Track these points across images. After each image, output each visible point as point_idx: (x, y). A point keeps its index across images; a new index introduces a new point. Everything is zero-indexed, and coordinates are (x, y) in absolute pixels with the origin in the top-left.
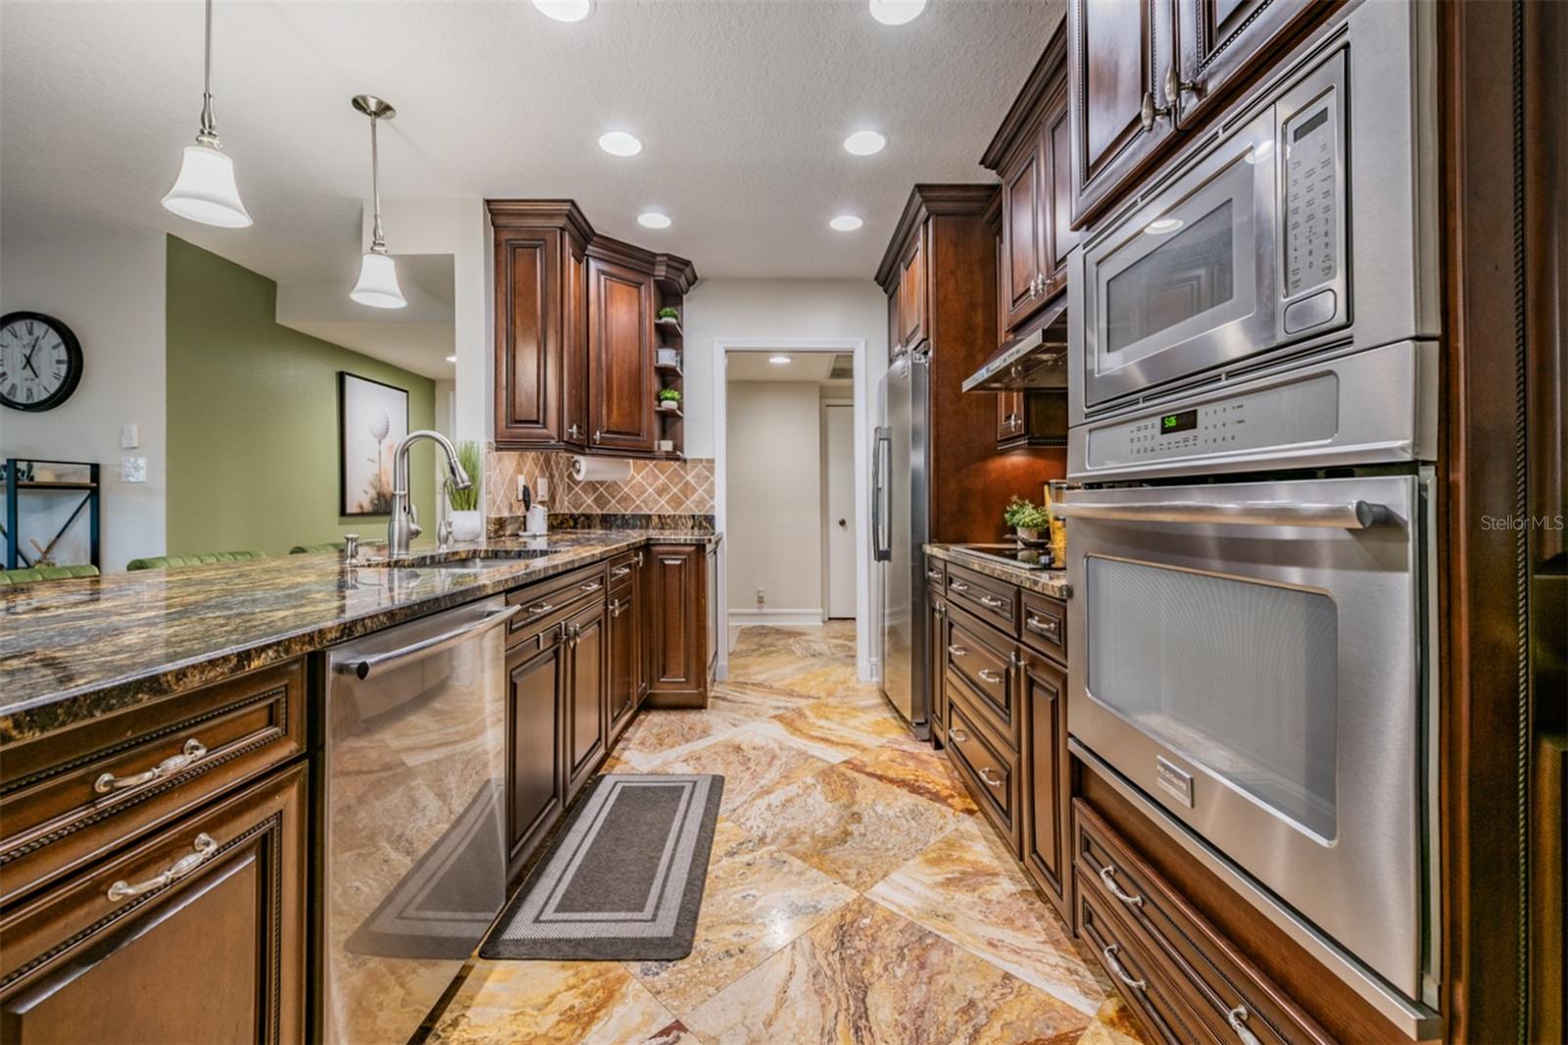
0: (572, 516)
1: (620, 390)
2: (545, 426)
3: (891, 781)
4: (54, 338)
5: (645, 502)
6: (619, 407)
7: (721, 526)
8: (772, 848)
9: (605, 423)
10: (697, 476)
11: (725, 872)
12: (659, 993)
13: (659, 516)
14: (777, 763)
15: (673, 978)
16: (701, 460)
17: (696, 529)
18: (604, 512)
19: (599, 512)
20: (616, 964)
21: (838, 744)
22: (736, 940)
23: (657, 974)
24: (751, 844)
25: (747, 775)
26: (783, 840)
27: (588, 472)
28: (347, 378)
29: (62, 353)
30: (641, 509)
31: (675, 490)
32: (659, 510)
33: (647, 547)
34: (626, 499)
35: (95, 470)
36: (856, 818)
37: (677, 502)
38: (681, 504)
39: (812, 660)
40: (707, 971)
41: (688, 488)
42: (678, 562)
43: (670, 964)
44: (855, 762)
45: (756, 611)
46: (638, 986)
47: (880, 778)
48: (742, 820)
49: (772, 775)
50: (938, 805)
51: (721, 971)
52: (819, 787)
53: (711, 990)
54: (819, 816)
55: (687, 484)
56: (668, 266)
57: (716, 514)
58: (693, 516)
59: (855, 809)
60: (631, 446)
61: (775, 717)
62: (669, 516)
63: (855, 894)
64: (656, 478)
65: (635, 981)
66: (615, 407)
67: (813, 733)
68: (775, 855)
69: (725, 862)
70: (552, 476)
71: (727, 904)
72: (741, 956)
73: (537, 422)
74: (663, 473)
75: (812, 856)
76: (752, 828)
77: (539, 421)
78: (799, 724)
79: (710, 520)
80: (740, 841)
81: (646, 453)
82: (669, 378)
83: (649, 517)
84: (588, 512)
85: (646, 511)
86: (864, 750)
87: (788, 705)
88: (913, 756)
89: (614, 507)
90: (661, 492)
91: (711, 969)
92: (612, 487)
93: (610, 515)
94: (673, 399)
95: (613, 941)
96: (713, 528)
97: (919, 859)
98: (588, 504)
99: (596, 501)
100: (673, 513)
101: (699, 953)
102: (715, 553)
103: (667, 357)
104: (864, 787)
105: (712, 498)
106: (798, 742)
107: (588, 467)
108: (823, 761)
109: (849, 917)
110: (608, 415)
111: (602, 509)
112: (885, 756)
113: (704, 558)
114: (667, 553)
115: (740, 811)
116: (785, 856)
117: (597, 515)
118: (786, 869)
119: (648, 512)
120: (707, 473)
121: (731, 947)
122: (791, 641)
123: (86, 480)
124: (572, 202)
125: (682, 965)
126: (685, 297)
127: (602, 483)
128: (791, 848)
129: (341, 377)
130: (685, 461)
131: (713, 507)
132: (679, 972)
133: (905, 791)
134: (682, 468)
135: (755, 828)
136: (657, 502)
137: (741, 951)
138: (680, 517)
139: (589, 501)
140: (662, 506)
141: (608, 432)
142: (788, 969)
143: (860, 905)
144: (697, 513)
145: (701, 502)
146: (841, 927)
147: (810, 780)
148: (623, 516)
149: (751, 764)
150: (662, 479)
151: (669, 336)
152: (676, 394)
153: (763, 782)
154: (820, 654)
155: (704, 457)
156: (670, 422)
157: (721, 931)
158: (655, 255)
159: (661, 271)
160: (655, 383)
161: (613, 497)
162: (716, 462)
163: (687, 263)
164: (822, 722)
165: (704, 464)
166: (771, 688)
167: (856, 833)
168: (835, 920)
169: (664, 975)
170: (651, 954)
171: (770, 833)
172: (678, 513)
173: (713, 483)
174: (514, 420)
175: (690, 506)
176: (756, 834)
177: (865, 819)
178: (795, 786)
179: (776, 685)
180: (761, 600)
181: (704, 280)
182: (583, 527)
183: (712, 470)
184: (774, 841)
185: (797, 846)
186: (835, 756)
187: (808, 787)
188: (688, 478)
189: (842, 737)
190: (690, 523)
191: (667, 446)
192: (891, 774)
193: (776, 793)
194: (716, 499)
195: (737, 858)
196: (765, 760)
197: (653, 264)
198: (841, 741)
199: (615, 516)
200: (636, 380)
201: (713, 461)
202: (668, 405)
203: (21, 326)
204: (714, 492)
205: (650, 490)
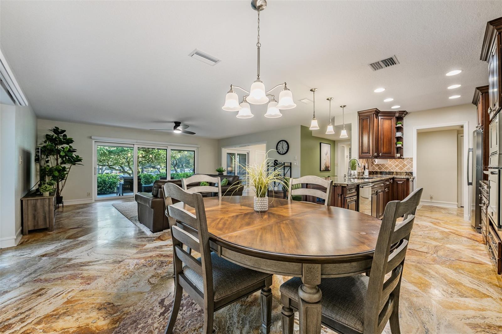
0: (372, 172)
1: (386, 144)
2: (369, 154)
3: (462, 236)
4: (286, 143)
5: (392, 169)
6: (386, 148)
7: (415, 175)
9: (382, 151)
10: (407, 162)
13: (396, 172)
14: (428, 228)
16: (409, 158)
17: (407, 176)
18: (381, 171)
19: (379, 171)
26: (426, 236)
27: (378, 162)
28: (322, 144)
29: (287, 146)
31: (401, 166)
33: (393, 179)
34: (387, 168)
35: (291, 163)
37: (401, 168)
38: (402, 169)
39: (449, 215)
41: (404, 166)
42: (402, 183)
44: (453, 232)
45: (430, 201)
47: (459, 235)
50: (475, 241)
52: (439, 233)
54: (437, 236)
55: (404, 164)
56: (399, 113)
57: (413, 172)
59: (448, 237)
60: (389, 155)
61: (430, 222)
63: (441, 244)
64: (395, 163)
66: (385, 148)
67: (441, 226)
70: (368, 163)
74: (397, 162)
75: (433, 239)
77: (369, 152)
78: (437, 224)
79: (411, 173)
81: (393, 157)
82: (399, 139)
83: (393, 172)
84: (376, 171)
86: (457, 231)
87: (435, 221)
89: (383, 170)
90: (396, 166)
92: (383, 165)
94: (400, 144)
96: (412, 175)
97: (462, 245)
98: (377, 169)
99: (379, 168)
100: (400, 171)
102: (413, 181)
103: (399, 134)
104: (453, 235)
105: (412, 168)
106: (436, 227)
107: (377, 161)
108: (442, 230)
109: (438, 246)
110: (383, 149)
113: (409, 182)
114: (399, 180)
118: (426, 239)
120: (410, 161)
122: (442, 210)
123: (290, 165)
124: (376, 109)
126: (404, 118)
127: (380, 164)
129: (320, 143)
130: (404, 158)
131: (412, 170)
133: (466, 238)
134: (403, 160)
135: (419, 234)
136: (395, 169)
139: (377, 168)
140: (397, 170)
141: (383, 153)
144: (407, 171)
145: (409, 169)
148: (386, 172)
150: (397, 163)
151: (399, 129)
152: (401, 143)
153: (424, 230)
155: (410, 157)
156: (399, 150)
158: (395, 112)
159: (397, 115)
160: (395, 140)
161: (383, 168)
163: (404, 111)
164: (446, 225)
166: (430, 217)
167: (446, 239)
168: (435, 245)
172: (401, 171)
173: (412, 164)
174: (362, 153)
175: (405, 170)
177: (450, 239)
178: (432, 232)
179: (433, 217)
181: (410, 113)
182: (375, 174)
183: (412, 161)
184: (424, 236)
185: (429, 238)
186: (446, 230)
187: (435, 232)
188: (405, 163)
190: (405, 174)
191: (398, 155)
193: (427, 231)
196: (425, 227)
198: (450, 228)
199: (384, 172)
200: (390, 141)
201: (412, 158)
202: (399, 145)
203: (281, 142)
204: (412, 166)
205: (393, 166)
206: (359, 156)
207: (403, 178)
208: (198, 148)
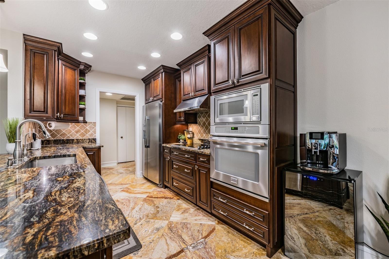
1: (69, 101)
2: (47, 113)
3: (160, 198)
5: (71, 135)
6: (68, 107)
7: (98, 141)
8: (144, 219)
9: (64, 111)
10: (90, 127)
11: (137, 228)
12: (141, 256)
13: (77, 139)
14: (131, 201)
15: (142, 252)
16: (91, 123)
17: (90, 143)
18: (55, 139)
19: (53, 139)
20: (126, 256)
21: (143, 193)
22: (150, 239)
23: (138, 253)
24: (139, 220)
25: (125, 206)
26: (145, 217)
30: (70, 137)
31: (82, 131)
32: (76, 137)
34: (63, 134)
36: (158, 207)
37: (83, 135)
38: (84, 135)
39: (121, 175)
40: (148, 248)
41: (87, 131)
42: (93, 153)
43: (139, 250)
44: (150, 196)
46: (135, 258)
47: (157, 198)
48: (132, 216)
49: (132, 205)
50: (172, 200)
51: (152, 246)
52: (145, 204)
53: (152, 250)
54: (150, 210)
55: (86, 129)
56: (84, 66)
57: (96, 138)
58: (89, 139)
59: (156, 206)
60: (72, 118)
61: (122, 191)
62: (80, 139)
63: (167, 222)
64: (76, 128)
65: (134, 257)
66: (67, 107)
67: (135, 192)
68: (146, 220)
69: (135, 226)
71: (143, 234)
72: (154, 242)
73: (44, 112)
74: (78, 126)
75: (154, 218)
76: (136, 217)
78: (129, 191)
79: (95, 140)
80: (136, 220)
82: (82, 98)
83: (73, 140)
85: (71, 138)
86: (150, 193)
87: (123, 187)
88: (161, 192)
89: (59, 137)
90: (77, 132)
91: (149, 247)
92: (58, 131)
93: (57, 140)
95: (123, 252)
96: (96, 142)
97: (175, 211)
98: (50, 137)
99: (52, 135)
100: (82, 138)
101: (144, 245)
103: (82, 92)
104: (155, 201)
105: (95, 133)
106: (133, 195)
107: (55, 125)
108: (142, 198)
109: (169, 226)
110: (65, 109)
111: (54, 138)
112: (155, 193)
114: (88, 151)
115: (130, 214)
116: (148, 220)
118: (150, 222)
119: (72, 138)
120: (93, 126)
121: (150, 241)
122: (111, 170)
124: (61, 44)
125: (142, 249)
126: (86, 74)
128: (148, 218)
130: (87, 123)
131: (95, 136)
132: (143, 251)
133: (163, 199)
134: (85, 125)
135: (137, 217)
136: (76, 135)
137: (153, 241)
138: (85, 139)
140: (78, 136)
141: (65, 114)
142: (165, 240)
143: (170, 223)
144: (90, 138)
145: (92, 135)
146: (169, 228)
147: (142, 203)
148: (63, 140)
149: (124, 203)
150: (78, 128)
151: (82, 86)
152: (85, 103)
153: (131, 207)
154: (122, 173)
155: (92, 122)
156: (82, 111)
157: (146, 239)
158: (81, 62)
159: (82, 67)
161: (59, 134)
162: (96, 123)
163: (90, 66)
164: (135, 189)
165: (92, 124)
166: (115, 184)
167: (160, 210)
168: (167, 227)
169: (139, 253)
170: (133, 250)
171: (141, 217)
172: (83, 138)
173: (95, 129)
174: (32, 110)
175: (88, 136)
176: (138, 218)
177: (160, 207)
178: (139, 205)
179: (116, 183)
183: (95, 126)
184: (143, 218)
185: (149, 217)
186: (145, 196)
187: (143, 205)
188: (87, 128)
189: (142, 191)
190: (88, 141)
191: (81, 118)
192: (159, 196)
193: (136, 208)
194: (96, 134)
195: (137, 224)
196: (127, 202)
197: (80, 65)
198: (143, 192)
199: (60, 140)
200: (74, 98)
201: (95, 123)
202: (82, 106)
204: (96, 132)
205: (73, 132)
206: (24, 116)
207: (94, 147)
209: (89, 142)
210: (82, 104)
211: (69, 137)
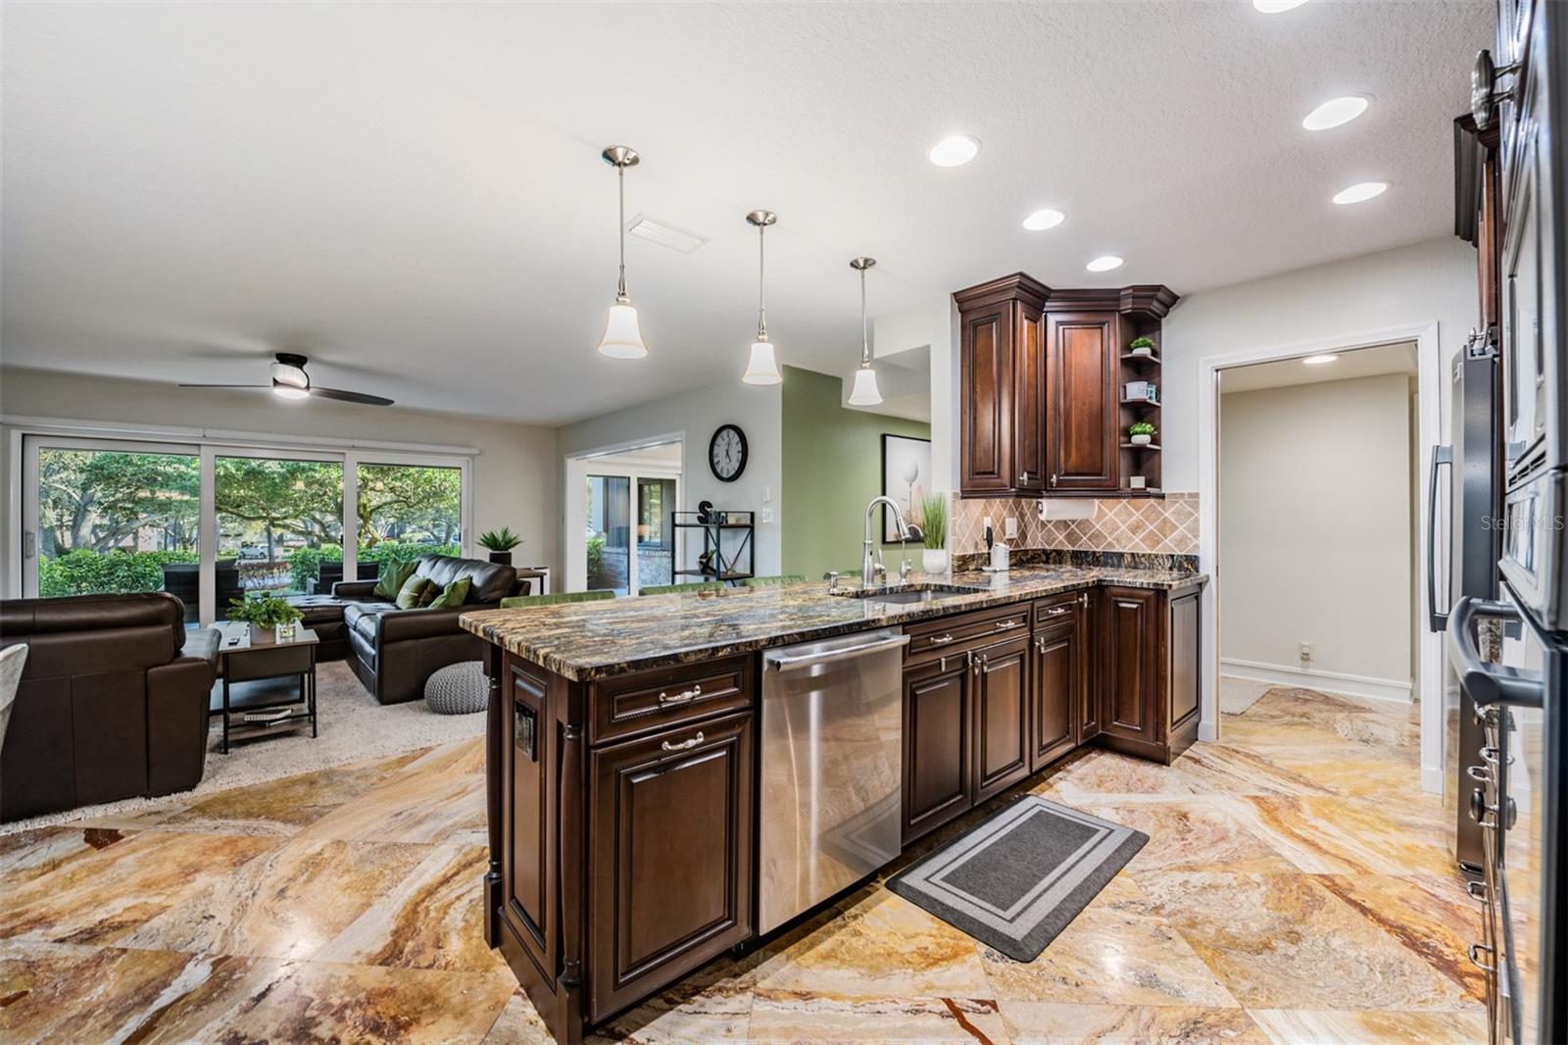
0: (1044, 551)
1: (1080, 433)
2: (999, 476)
3: (1382, 921)
4: (736, 441)
5: (1117, 539)
6: (1078, 450)
7: (1207, 568)
8: (1165, 921)
9: (1063, 466)
10: (1178, 513)
11: (1100, 918)
12: (990, 974)
13: (1133, 554)
14: (1224, 845)
15: (1007, 971)
16: (1182, 495)
17: (1175, 571)
18: (1076, 549)
19: (1071, 548)
20: (970, 937)
21: (1326, 853)
22: (1078, 974)
23: (997, 961)
24: (1143, 907)
25: (1178, 845)
26: (1181, 919)
27: (1049, 512)
28: (888, 438)
29: (740, 448)
30: (1113, 547)
31: (1152, 527)
32: (1133, 547)
33: (1099, 589)
34: (1097, 536)
35: (752, 514)
36: (1294, 938)
37: (1152, 539)
38: (1158, 542)
39: (1362, 747)
40: (1038, 983)
41: (1166, 527)
42: (1135, 606)
43: (1010, 961)
44: (1338, 881)
46: (978, 961)
47: (1365, 911)
48: (1146, 883)
49: (1212, 855)
50: (1441, 975)
51: (1050, 989)
52: (1263, 888)
53: (1033, 997)
54: (1241, 916)
55: (1165, 521)
56: (1134, 297)
57: (1201, 554)
58: (1172, 556)
59: (1298, 928)
60: (1096, 482)
61: (1255, 798)
62: (1143, 555)
63: (1235, 1004)
64: (1131, 515)
65: (977, 956)
66: (1073, 451)
67: (1297, 831)
68: (1163, 928)
69: (1105, 910)
70: (1022, 515)
71: (1086, 943)
72: (1075, 988)
73: (992, 473)
74: (1137, 510)
75: (1206, 948)
76: (1152, 894)
77: (995, 471)
78: (1282, 814)
79: (1193, 561)
80: (1133, 900)
81: (1110, 490)
82: (1143, 412)
83: (1121, 555)
84: (1060, 548)
85: (1118, 549)
86: (1364, 872)
87: (1280, 789)
88: (1446, 907)
89: (1085, 544)
90: (1135, 529)
91: (1042, 983)
92: (1084, 524)
93: (1080, 552)
94: (1144, 433)
95: (973, 920)
96: (1198, 571)
97: (1356, 1015)
98: (1060, 541)
99: (1068, 537)
100: (1149, 552)
101: (1039, 967)
102: (1197, 597)
103: (1137, 391)
104: (1333, 911)
105: (1196, 537)
106: (1268, 834)
107: (1052, 509)
108: (1289, 863)
109: (1211, 1020)
110: (1066, 457)
111: (1074, 546)
112: (1395, 891)
113: (1165, 604)
115: (1149, 875)
116: (1174, 934)
117: (1068, 551)
118: (1168, 944)
119: (1121, 550)
120: (1192, 510)
121: (1069, 977)
122: (1340, 716)
123: (749, 522)
124: (1021, 274)
125: (1018, 965)
126: (1163, 321)
127: (1073, 522)
128: (1187, 930)
129: (884, 438)
130: (1162, 497)
131: (1197, 546)
132: (1014, 970)
133: (1396, 940)
134: (1159, 504)
135: (1156, 895)
136: (1130, 540)
137: (1077, 985)
138: (1157, 556)
139: (1061, 538)
140: (1137, 545)
141: (1066, 474)
142: (1114, 1023)
143: (1234, 1017)
144: (1177, 552)
145: (1183, 540)
146: (1195, 1023)
147: (1256, 877)
148: (1094, 553)
149: (1190, 837)
150: (1137, 516)
151: (1145, 369)
152: (1148, 427)
153: (1192, 858)
154: (1377, 741)
155: (1186, 491)
156: (1144, 461)
157: (1068, 961)
158: (1120, 290)
159: (1127, 306)
160: (1123, 419)
161: (1085, 535)
162: (1201, 496)
163: (1158, 288)
164: (1322, 824)
165: (1186, 498)
166: (1271, 764)
167: (1280, 951)
168: (1193, 1013)
169: (1001, 964)
170: (997, 945)
171: (1169, 908)
172: (1153, 552)
173: (1197, 520)
174: (976, 473)
175: (1169, 545)
176: (1154, 901)
177: (1305, 945)
178: (1231, 875)
179: (1278, 763)
180: (1305, 658)
181: (1186, 297)
182: (1055, 563)
183: (1196, 506)
184: (1169, 915)
185: (1194, 931)
186: (1311, 864)
187: (1247, 883)
188: (1167, 515)
189: (1337, 847)
190: (1168, 564)
191: (1138, 482)
192: (1389, 914)
193: (1203, 874)
194: (1201, 538)
195: (1119, 912)
196: (1209, 837)
197: (1118, 299)
198: (1333, 851)
199: (1086, 552)
200: (1099, 418)
201: (1197, 495)
202: (1138, 440)
203: (724, 433)
204: (1198, 530)
205: (1123, 527)
206: (961, 487)
207: (1138, 585)
208: (473, 456)
209: (1171, 569)
210: (1137, 433)
211: (1110, 544)
